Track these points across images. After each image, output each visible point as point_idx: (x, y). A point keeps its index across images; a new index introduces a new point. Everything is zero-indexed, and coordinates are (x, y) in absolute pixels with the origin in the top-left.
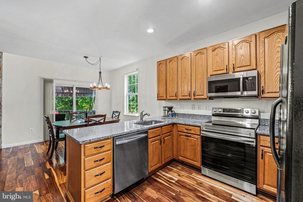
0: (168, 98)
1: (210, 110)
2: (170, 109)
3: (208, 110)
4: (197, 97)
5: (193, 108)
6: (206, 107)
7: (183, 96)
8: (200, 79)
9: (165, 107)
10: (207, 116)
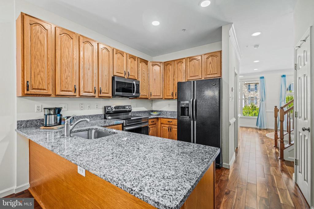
0: (58, 92)
1: (100, 109)
2: (58, 111)
3: (99, 109)
4: (102, 95)
5: (82, 108)
6: (97, 105)
7: (85, 92)
8: (106, 75)
9: (50, 109)
10: (99, 115)
